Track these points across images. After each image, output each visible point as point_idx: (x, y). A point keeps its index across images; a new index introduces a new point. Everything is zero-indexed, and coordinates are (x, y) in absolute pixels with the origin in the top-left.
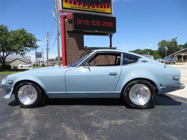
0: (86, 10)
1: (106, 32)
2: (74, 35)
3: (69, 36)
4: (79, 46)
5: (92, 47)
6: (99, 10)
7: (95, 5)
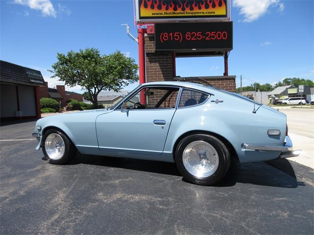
0: (178, 15)
1: (217, 50)
2: (158, 58)
3: (150, 61)
4: (166, 76)
5: (188, 78)
6: (203, 13)
7: (196, 6)
